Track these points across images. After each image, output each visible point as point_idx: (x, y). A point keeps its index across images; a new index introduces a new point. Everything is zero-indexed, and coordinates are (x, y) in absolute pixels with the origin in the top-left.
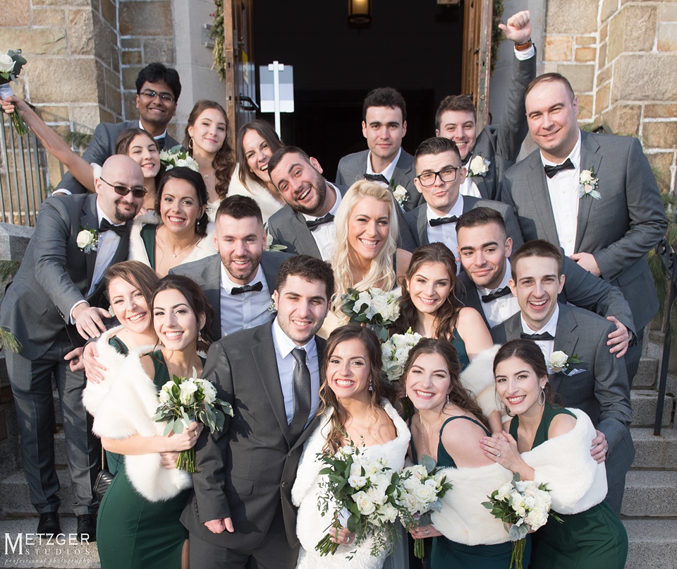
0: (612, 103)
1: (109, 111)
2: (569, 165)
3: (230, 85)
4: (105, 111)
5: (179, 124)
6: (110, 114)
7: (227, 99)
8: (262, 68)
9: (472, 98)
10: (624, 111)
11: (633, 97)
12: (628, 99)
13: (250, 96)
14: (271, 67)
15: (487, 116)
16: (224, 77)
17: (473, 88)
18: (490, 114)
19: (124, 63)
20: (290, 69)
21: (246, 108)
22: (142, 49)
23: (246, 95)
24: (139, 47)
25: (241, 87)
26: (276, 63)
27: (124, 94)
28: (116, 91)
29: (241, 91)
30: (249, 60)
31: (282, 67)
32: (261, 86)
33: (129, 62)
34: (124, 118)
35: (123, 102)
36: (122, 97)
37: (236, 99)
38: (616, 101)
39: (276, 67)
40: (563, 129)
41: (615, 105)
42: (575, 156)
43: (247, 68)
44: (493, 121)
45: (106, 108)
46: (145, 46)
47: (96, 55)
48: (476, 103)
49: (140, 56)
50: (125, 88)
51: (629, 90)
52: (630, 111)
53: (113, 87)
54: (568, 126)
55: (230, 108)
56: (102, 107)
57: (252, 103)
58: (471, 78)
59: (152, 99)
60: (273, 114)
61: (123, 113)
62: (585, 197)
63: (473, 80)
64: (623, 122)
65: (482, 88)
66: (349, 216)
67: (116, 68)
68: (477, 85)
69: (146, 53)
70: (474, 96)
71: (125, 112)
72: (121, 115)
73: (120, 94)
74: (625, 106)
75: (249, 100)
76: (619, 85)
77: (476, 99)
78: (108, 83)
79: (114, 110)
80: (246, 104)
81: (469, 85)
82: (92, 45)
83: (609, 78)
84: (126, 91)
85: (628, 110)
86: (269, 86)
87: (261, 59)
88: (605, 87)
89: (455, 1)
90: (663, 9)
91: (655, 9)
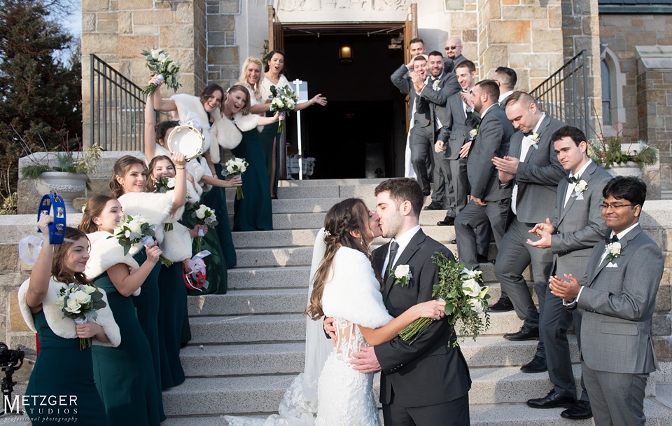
14: (294, 82)
19: (209, 79)
20: (306, 83)
22: (220, 72)
24: (219, 70)
26: (297, 80)
31: (301, 82)
33: (212, 79)
39: (298, 82)
46: (222, 70)
47: (195, 73)
49: (219, 75)
66: (246, 68)
67: (205, 81)
69: (222, 73)
82: (193, 67)
89: (399, 47)
90: (510, 47)
91: (506, 47)
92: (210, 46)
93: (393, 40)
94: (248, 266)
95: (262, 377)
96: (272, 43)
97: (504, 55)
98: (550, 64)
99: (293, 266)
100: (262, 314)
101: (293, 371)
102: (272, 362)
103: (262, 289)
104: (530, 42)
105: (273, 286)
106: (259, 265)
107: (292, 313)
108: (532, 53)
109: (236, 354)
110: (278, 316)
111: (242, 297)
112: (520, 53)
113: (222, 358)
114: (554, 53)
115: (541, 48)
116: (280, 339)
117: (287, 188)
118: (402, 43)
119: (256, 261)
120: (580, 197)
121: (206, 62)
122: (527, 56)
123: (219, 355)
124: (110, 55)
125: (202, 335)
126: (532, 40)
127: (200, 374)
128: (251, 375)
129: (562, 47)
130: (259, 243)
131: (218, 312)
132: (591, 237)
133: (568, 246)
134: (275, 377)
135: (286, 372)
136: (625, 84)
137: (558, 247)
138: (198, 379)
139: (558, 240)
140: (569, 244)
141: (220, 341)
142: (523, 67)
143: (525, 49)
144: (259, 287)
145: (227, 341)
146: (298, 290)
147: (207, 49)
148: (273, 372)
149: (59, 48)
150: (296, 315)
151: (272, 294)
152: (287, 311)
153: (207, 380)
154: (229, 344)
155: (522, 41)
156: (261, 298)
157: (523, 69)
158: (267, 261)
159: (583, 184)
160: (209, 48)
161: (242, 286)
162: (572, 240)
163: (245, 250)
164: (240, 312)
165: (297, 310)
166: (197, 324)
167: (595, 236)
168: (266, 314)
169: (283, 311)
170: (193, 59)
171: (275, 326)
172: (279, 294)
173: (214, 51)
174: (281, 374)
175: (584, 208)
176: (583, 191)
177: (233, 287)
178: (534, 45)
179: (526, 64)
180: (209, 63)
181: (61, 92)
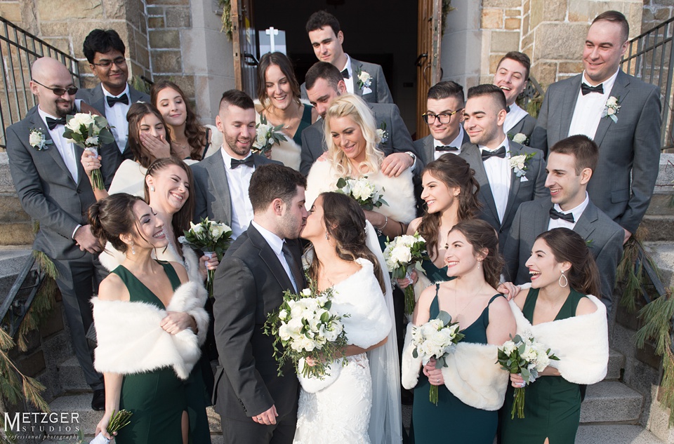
0: (535, 62)
1: (139, 65)
2: (600, 90)
3: (236, 44)
4: (136, 65)
5: (196, 76)
6: (140, 68)
7: (234, 55)
8: (261, 32)
9: (427, 57)
10: (544, 67)
11: (550, 56)
12: (547, 58)
13: (252, 54)
14: (267, 31)
15: (439, 71)
16: (231, 38)
17: (427, 48)
18: (441, 69)
19: (150, 27)
20: (283, 33)
21: (249, 64)
22: (164, 16)
23: (249, 53)
24: (162, 14)
25: (245, 47)
26: (272, 28)
27: (151, 52)
28: (144, 50)
29: (245, 50)
30: (251, 26)
31: (276, 31)
32: (261, 46)
33: (154, 26)
34: (151, 71)
35: (150, 58)
36: (150, 54)
37: (241, 56)
38: (538, 59)
39: (272, 32)
40: (605, 64)
41: (537, 63)
42: (608, 84)
43: (249, 32)
44: (444, 75)
45: (136, 63)
46: (167, 13)
47: (127, 19)
48: (430, 60)
49: (163, 21)
50: (151, 47)
51: (547, 51)
52: (549, 67)
53: (142, 46)
54: (610, 63)
55: (237, 62)
56: (133, 61)
57: (254, 59)
58: (425, 41)
59: (108, 67)
61: (151, 67)
62: (606, 119)
63: (427, 43)
64: (543, 76)
65: (435, 48)
67: (144, 31)
68: (431, 46)
69: (167, 18)
70: (429, 55)
71: (152, 66)
72: (149, 68)
73: (147, 52)
74: (545, 64)
75: (252, 57)
76: (540, 47)
77: (431, 57)
78: (138, 43)
79: (142, 64)
80: (250, 60)
81: (424, 47)
82: (123, 11)
83: (532, 42)
84: (152, 49)
85: (547, 67)
86: (267, 46)
87: (260, 25)
88: (528, 49)
97: (562, 0)
114: (631, 1)
121: (144, 1)
180: (148, 2)
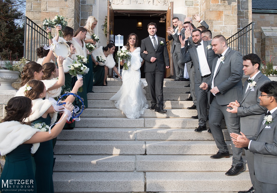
3: (108, 38)
7: (107, 40)
8: (115, 36)
13: (113, 41)
14: (118, 36)
16: (106, 36)
20: (123, 36)
25: (110, 38)
26: (119, 35)
30: (113, 34)
31: (121, 36)
32: (115, 40)
37: (109, 41)
39: (119, 36)
43: (112, 36)
60: (118, 47)
86: (117, 40)
87: (116, 34)
89: (164, 22)
90: (214, 22)
91: (212, 22)
92: (82, 18)
93: (161, 19)
94: (94, 116)
95: (98, 173)
96: (109, 17)
97: (211, 26)
98: (232, 30)
99: (115, 117)
100: (100, 140)
101: (114, 170)
102: (104, 165)
103: (100, 128)
104: (223, 20)
105: (106, 126)
106: (99, 116)
107: (114, 140)
108: (224, 25)
109: (86, 161)
110: (107, 141)
111: (90, 132)
112: (218, 25)
113: (80, 163)
114: (233, 26)
115: (228, 23)
116: (108, 153)
117: (113, 81)
118: (165, 20)
119: (98, 114)
120: (253, 90)
121: (80, 25)
122: (221, 26)
123: (78, 161)
124: (38, 21)
125: (71, 150)
126: (224, 19)
127: (69, 170)
128: (93, 172)
129: (237, 23)
130: (100, 106)
131: (79, 139)
132: (257, 110)
133: (245, 113)
134: (105, 173)
135: (110, 170)
136: (256, 43)
137: (241, 113)
138: (67, 173)
139: (241, 110)
140: (246, 113)
141: (79, 153)
142: (220, 31)
143: (220, 23)
144: (99, 127)
145: (83, 153)
146: (117, 129)
147: (80, 20)
148: (104, 171)
149: (17, 18)
150: (116, 141)
151: (105, 131)
152: (112, 139)
153: (72, 173)
154: (83, 155)
155: (219, 20)
156: (100, 132)
157: (219, 32)
158: (103, 115)
159: (254, 83)
160: (81, 19)
161: (91, 126)
162: (247, 111)
163: (93, 109)
164: (89, 139)
165: (116, 139)
166: (68, 144)
167: (260, 109)
168: (102, 140)
169: (110, 139)
170: (74, 23)
171: (106, 147)
172: (108, 131)
173: (83, 20)
174: (108, 172)
175: (255, 95)
176: (254, 87)
177: (87, 126)
178: (224, 21)
179: (221, 30)
180: (81, 26)
181: (17, 37)
